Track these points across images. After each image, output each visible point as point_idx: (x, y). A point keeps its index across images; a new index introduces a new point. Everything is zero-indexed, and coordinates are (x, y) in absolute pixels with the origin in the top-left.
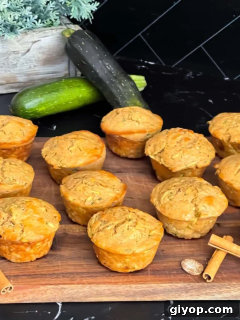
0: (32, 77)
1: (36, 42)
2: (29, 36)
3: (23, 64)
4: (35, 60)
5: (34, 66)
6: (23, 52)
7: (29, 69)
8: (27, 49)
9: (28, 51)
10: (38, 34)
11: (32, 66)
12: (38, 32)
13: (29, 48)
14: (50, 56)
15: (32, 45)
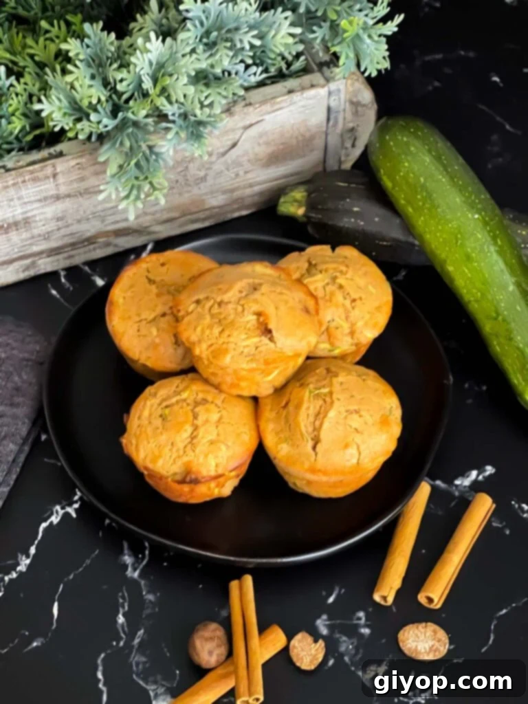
0: (237, 194)
1: (251, 125)
2: (236, 117)
3: (222, 172)
4: (249, 161)
5: (246, 172)
6: (222, 150)
7: (234, 179)
8: (230, 143)
9: (234, 145)
10: (258, 110)
11: (241, 173)
12: (257, 106)
13: (236, 140)
14: (281, 147)
15: (242, 134)
